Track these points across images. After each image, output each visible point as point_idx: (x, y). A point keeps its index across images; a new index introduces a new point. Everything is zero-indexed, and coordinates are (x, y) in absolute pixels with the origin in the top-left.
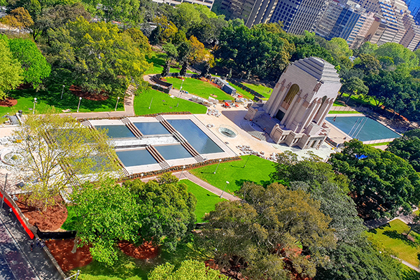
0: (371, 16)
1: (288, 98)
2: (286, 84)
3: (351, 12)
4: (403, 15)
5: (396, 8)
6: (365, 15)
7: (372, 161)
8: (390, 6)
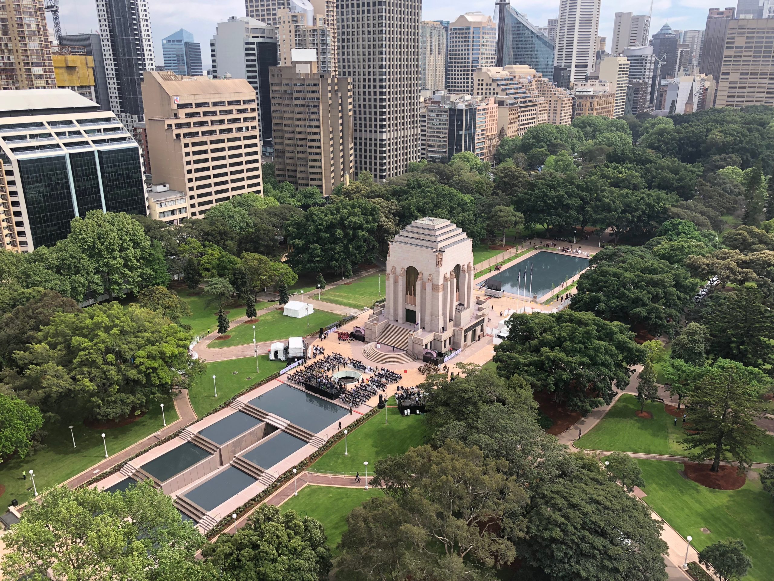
0: (492, 102)
1: (410, 288)
2: (398, 270)
3: (462, 110)
4: (534, 82)
5: (520, 78)
6: (483, 105)
7: (549, 337)
8: (511, 79)
